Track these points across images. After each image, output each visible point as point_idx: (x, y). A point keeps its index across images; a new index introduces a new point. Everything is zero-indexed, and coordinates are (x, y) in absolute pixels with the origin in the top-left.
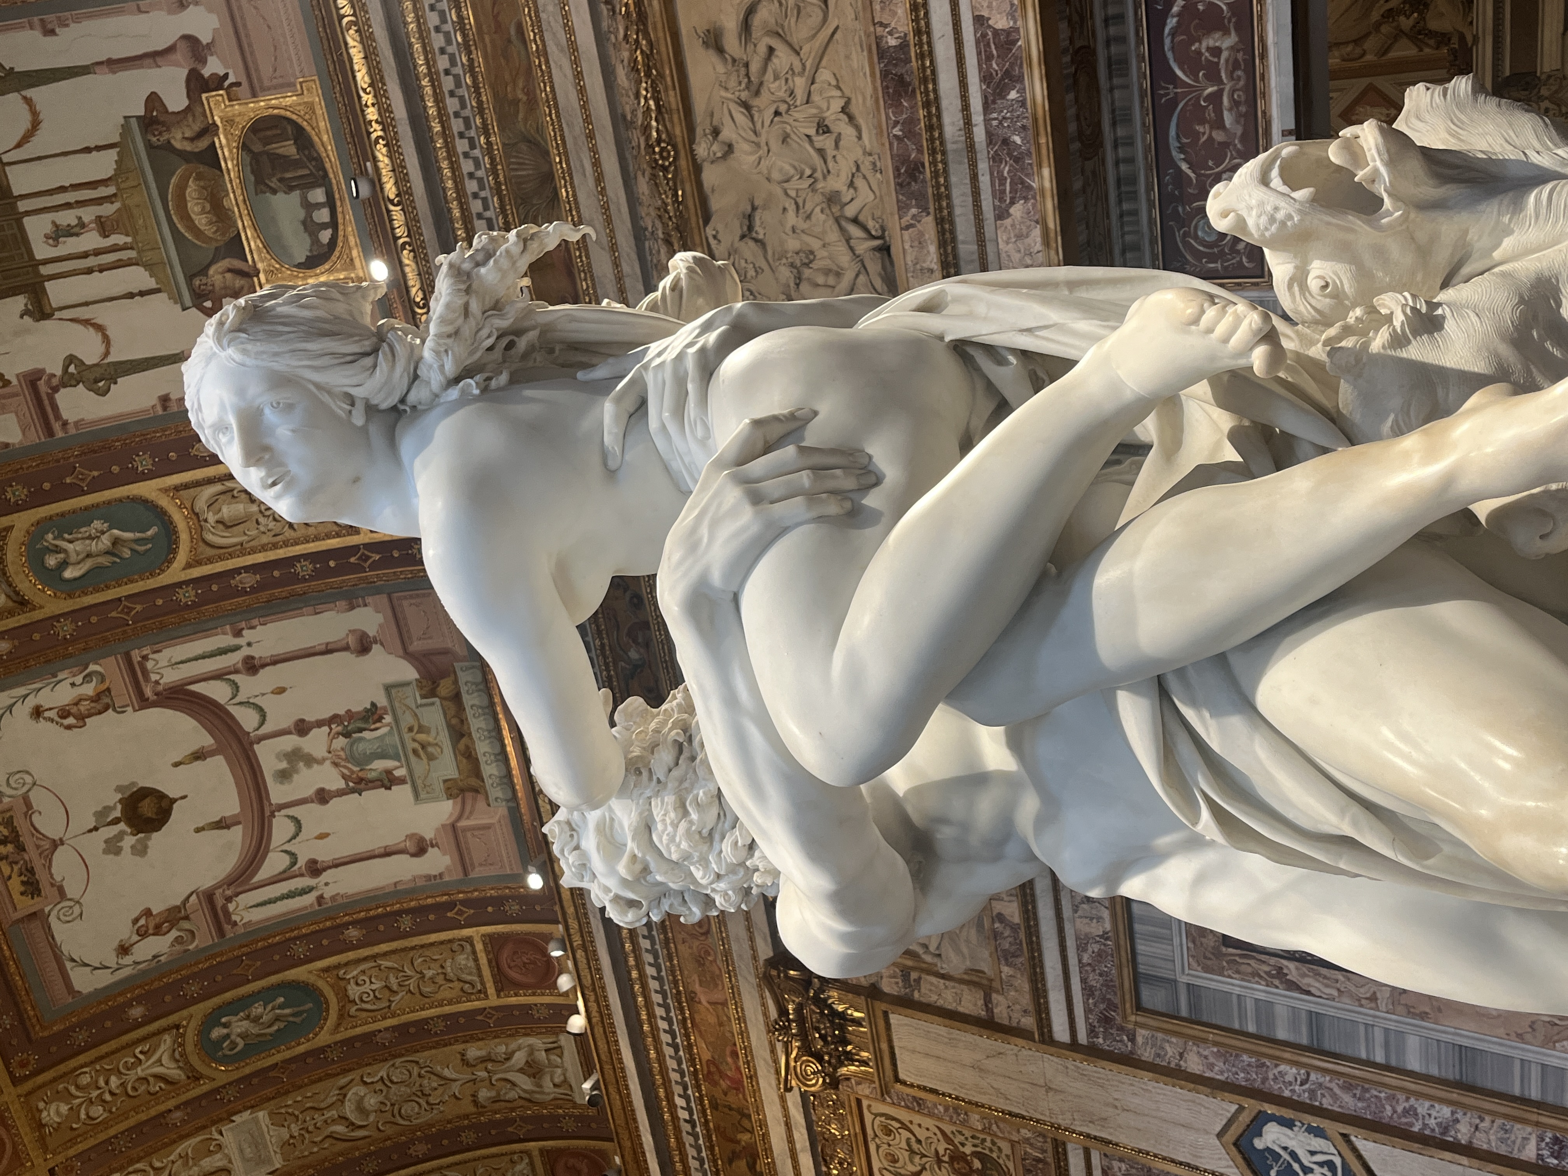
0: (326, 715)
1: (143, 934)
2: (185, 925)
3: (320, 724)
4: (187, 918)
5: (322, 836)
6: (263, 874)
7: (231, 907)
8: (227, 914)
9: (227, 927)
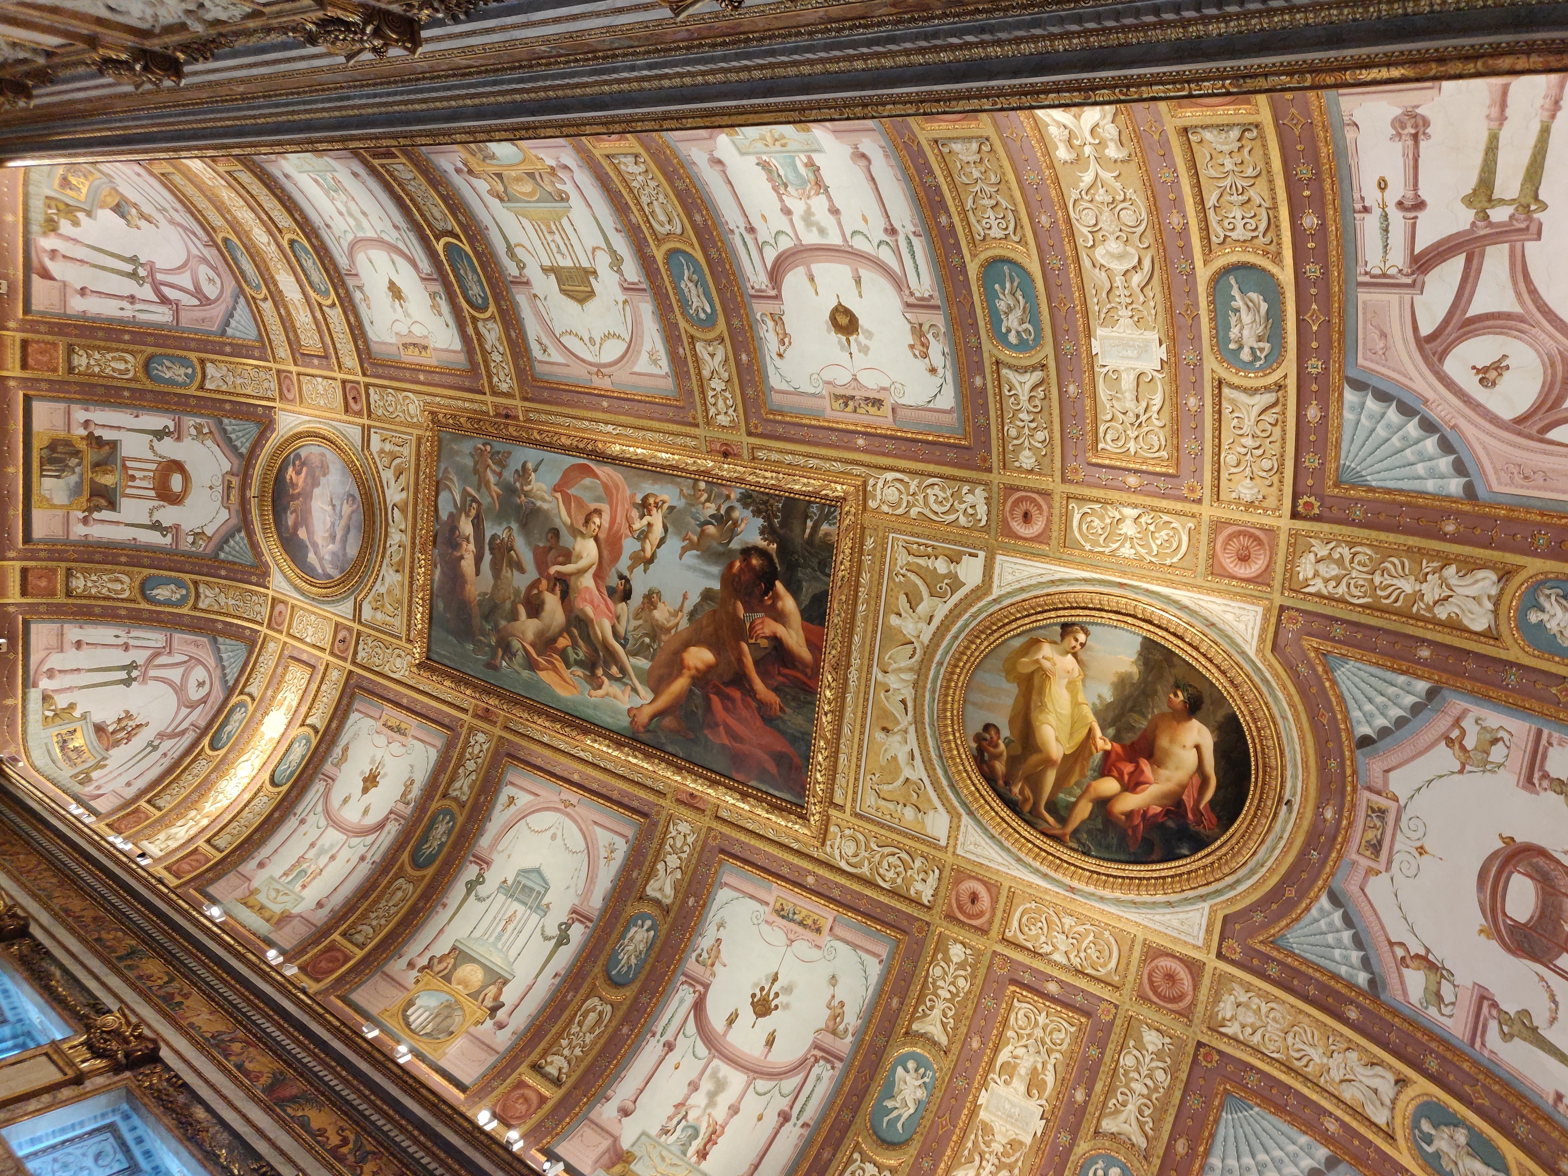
0: (774, 194)
1: (925, 356)
2: (925, 328)
3: (782, 201)
4: (921, 325)
5: (865, 220)
6: (894, 265)
7: (917, 294)
8: (922, 299)
9: (932, 302)
